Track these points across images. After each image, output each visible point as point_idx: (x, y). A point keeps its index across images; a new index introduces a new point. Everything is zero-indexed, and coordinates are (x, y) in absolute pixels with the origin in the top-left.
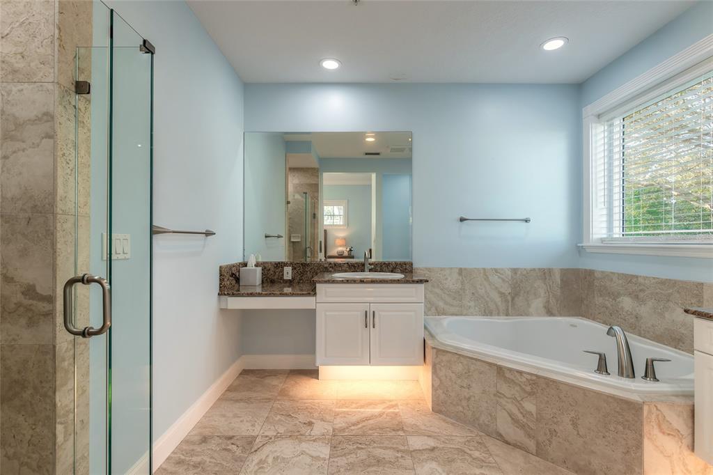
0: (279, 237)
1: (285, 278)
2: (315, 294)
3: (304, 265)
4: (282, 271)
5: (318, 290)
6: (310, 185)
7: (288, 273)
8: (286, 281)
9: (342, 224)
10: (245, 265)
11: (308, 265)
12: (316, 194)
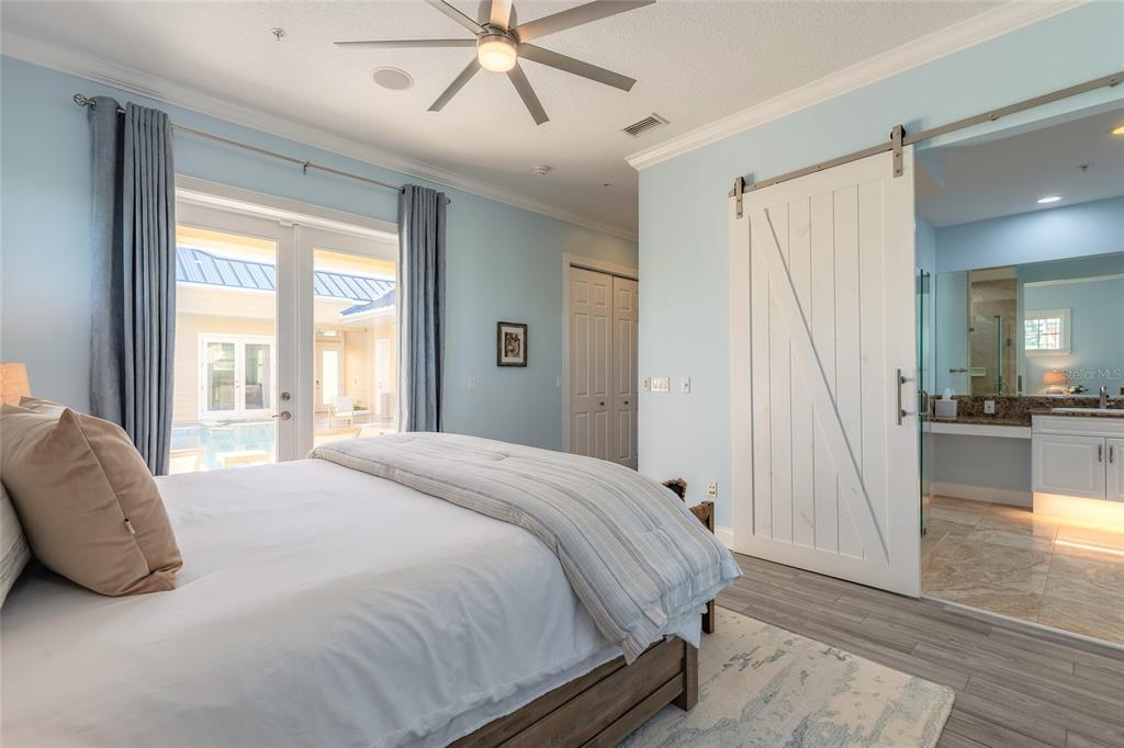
0: (962, 371)
1: (986, 411)
2: (1030, 425)
3: (1011, 400)
4: (983, 405)
5: (1033, 421)
6: (1003, 302)
7: (990, 407)
8: (988, 415)
9: (1058, 347)
10: (940, 398)
11: (1016, 400)
12: (1012, 314)
